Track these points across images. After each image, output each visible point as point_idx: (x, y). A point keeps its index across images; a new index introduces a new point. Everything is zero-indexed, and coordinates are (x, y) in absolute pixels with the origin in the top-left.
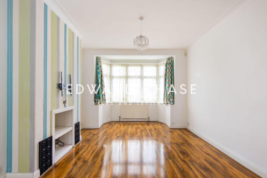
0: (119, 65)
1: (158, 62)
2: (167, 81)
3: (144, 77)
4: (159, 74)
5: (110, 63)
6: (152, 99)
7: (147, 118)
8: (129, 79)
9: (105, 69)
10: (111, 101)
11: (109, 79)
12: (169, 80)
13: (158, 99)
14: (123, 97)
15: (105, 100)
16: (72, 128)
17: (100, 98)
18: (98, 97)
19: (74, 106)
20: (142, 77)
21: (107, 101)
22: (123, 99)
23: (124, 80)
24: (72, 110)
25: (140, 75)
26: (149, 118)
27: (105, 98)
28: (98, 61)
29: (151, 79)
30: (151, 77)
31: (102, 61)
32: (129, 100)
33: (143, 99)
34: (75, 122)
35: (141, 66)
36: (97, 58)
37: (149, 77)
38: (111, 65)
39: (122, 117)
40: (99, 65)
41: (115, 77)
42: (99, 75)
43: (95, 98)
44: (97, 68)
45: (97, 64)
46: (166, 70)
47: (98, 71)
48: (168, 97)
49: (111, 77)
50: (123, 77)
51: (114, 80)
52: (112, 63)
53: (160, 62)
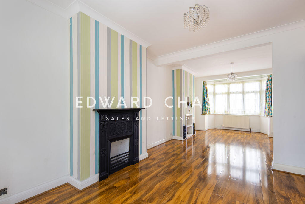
0: (221, 84)
1: (262, 78)
2: (268, 95)
3: (246, 92)
4: (263, 88)
5: (213, 83)
6: (255, 112)
7: (248, 128)
8: (230, 95)
9: (210, 88)
10: (214, 113)
11: (213, 96)
12: (269, 95)
13: (261, 112)
14: (225, 109)
15: (210, 112)
16: (192, 125)
17: (206, 110)
18: (204, 109)
19: (192, 114)
20: (243, 93)
21: (212, 112)
22: (225, 111)
23: (226, 95)
24: (192, 116)
25: (242, 90)
26: (250, 128)
27: (209, 110)
28: (204, 84)
29: (253, 94)
30: (254, 91)
31: (207, 83)
32: (230, 112)
33: (245, 112)
34: (193, 123)
35: (243, 82)
36: (204, 82)
37: (251, 92)
38: (214, 85)
39: (224, 126)
40: (205, 87)
41: (218, 94)
42: (205, 94)
43: (202, 110)
44: (204, 89)
45: (204, 86)
46: (267, 85)
47: (205, 91)
48: (268, 110)
49: (214, 94)
50: (225, 94)
51: (217, 96)
52: (215, 83)
53: (263, 77)
